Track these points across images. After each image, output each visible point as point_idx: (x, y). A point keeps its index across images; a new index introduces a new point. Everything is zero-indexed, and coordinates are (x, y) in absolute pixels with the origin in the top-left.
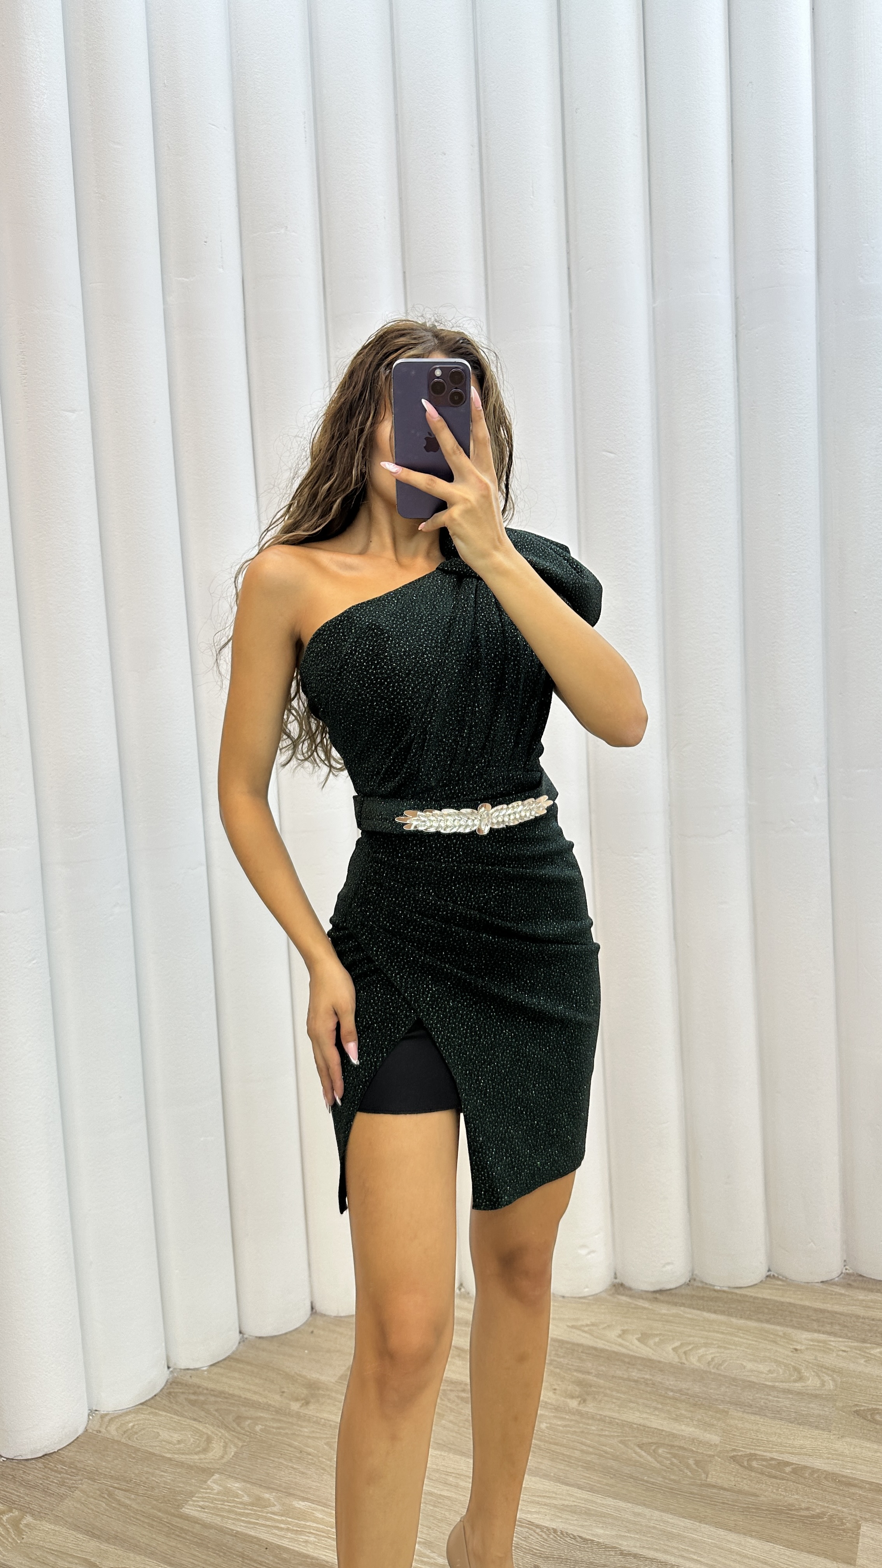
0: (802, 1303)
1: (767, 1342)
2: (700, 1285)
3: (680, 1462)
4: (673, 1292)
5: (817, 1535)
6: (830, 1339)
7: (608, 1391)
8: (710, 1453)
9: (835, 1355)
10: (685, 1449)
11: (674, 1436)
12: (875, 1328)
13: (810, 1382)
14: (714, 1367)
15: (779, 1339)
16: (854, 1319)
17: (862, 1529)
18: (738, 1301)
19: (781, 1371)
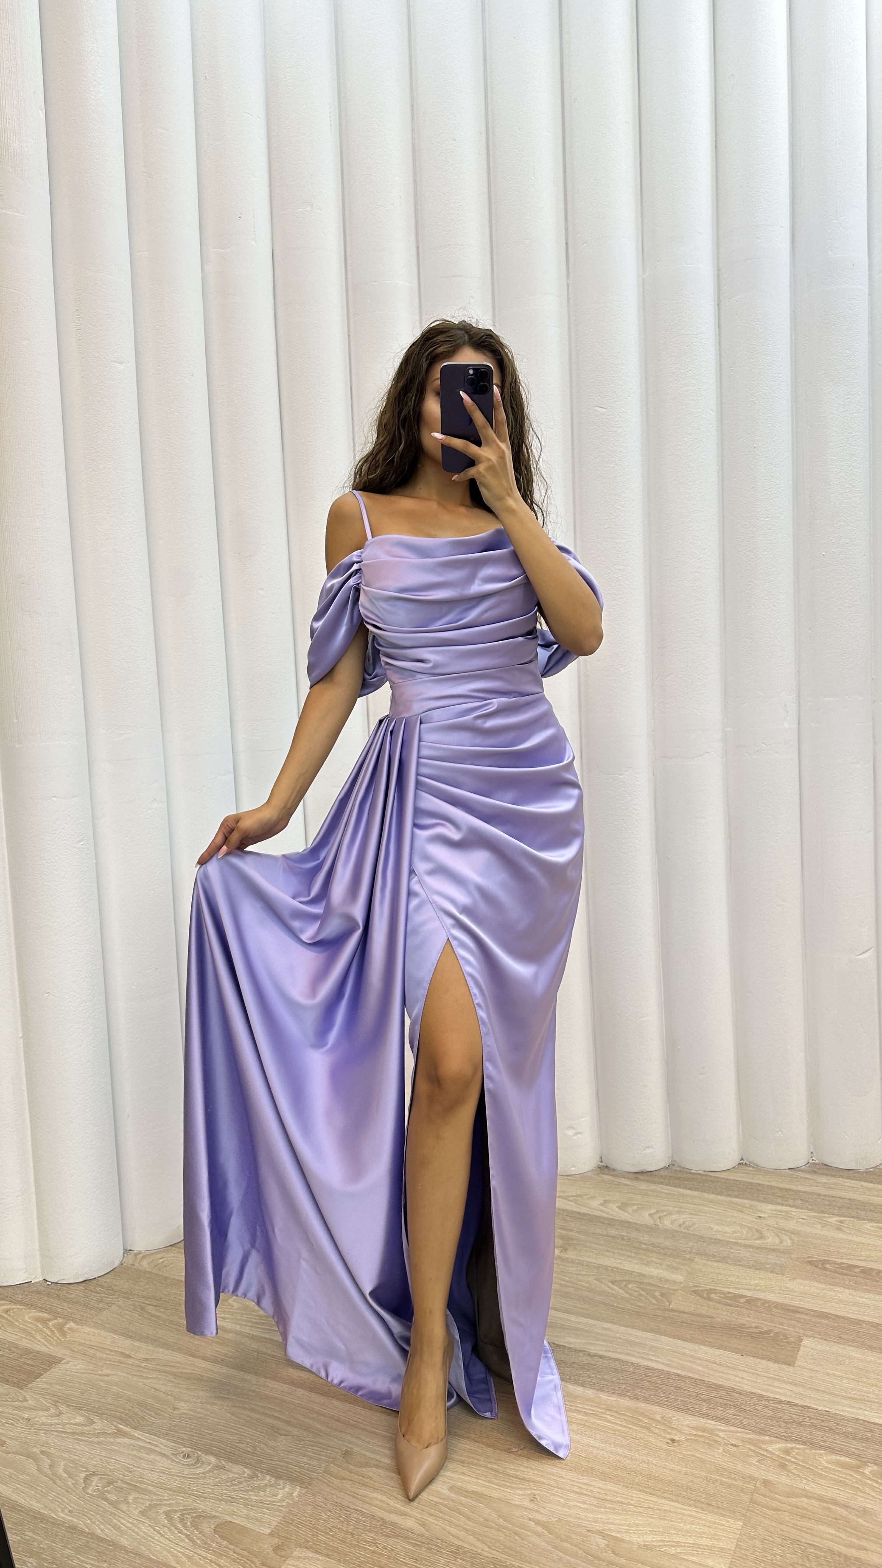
0: (770, 1184)
1: (734, 1211)
2: (678, 1169)
3: (647, 1294)
4: (652, 1173)
5: (763, 1345)
6: (791, 1210)
7: (588, 1244)
8: (675, 1288)
9: (794, 1221)
10: (653, 1285)
11: (644, 1276)
12: (834, 1203)
13: (770, 1240)
14: (684, 1228)
15: (745, 1209)
16: (816, 1196)
17: (803, 1342)
18: (712, 1181)
19: (744, 1232)
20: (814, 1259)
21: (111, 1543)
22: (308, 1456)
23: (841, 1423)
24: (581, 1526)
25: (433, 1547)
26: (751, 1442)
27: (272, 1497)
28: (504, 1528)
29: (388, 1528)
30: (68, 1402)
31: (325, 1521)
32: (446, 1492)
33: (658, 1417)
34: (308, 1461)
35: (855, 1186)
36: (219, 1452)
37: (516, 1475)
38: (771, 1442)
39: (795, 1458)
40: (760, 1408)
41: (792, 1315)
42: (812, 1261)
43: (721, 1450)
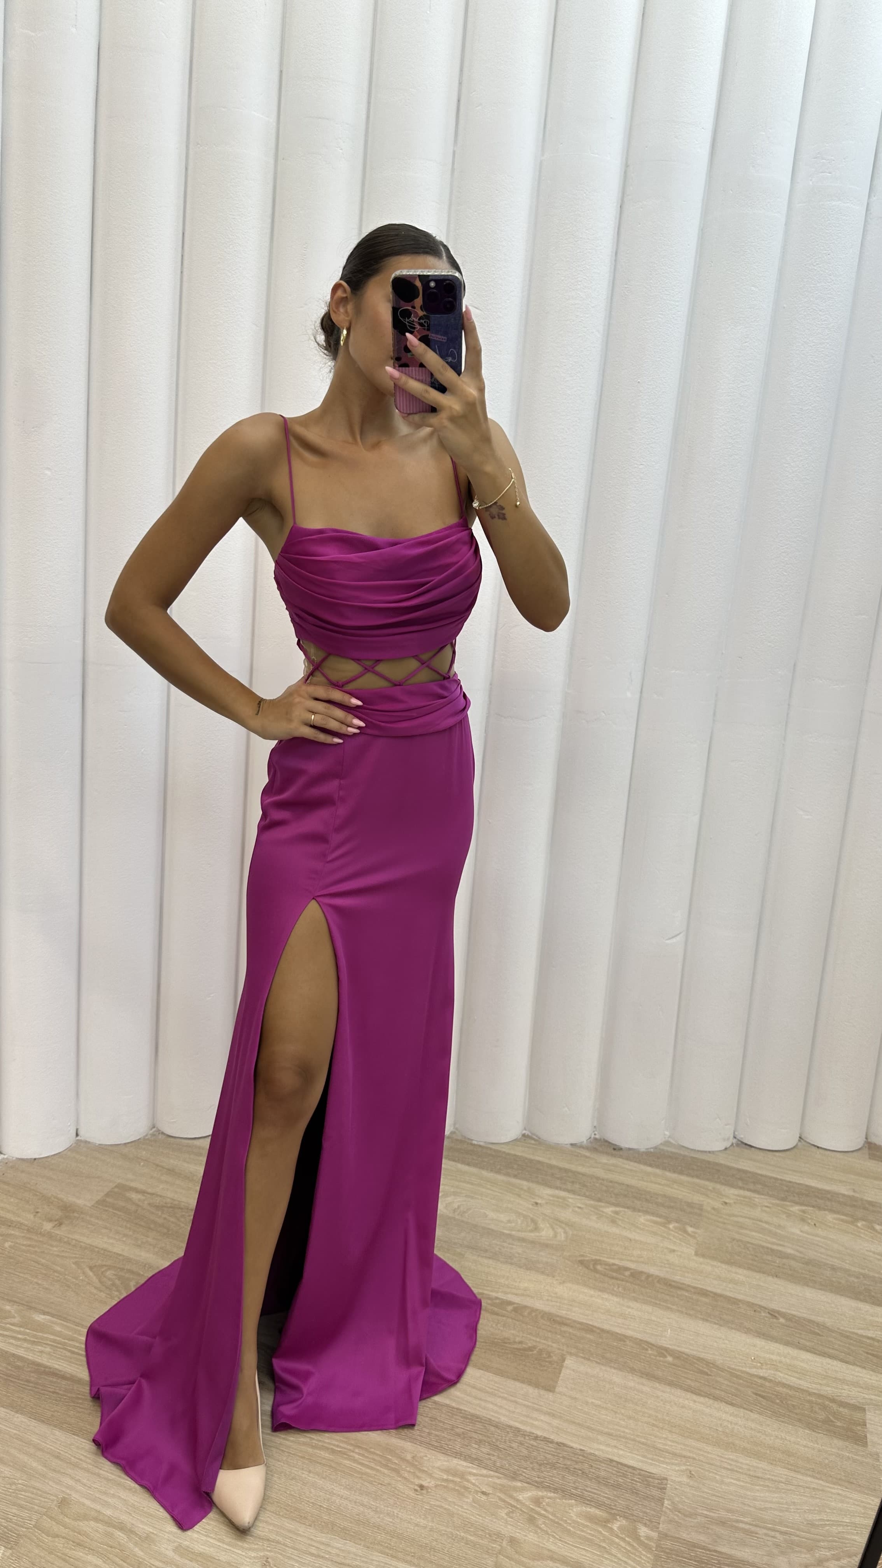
1: (512, 1195)
2: (459, 1138)
5: (525, 1365)
6: (570, 1196)
9: (570, 1210)
12: (611, 1189)
13: (543, 1233)
15: (522, 1193)
16: (594, 1180)
17: (566, 1362)
18: (491, 1155)
19: (519, 1222)
20: (587, 1259)
23: (595, 1466)
26: (503, 1489)
33: (409, 1457)
35: (634, 1169)
38: (522, 1490)
39: (546, 1510)
40: (515, 1445)
41: (558, 1327)
42: (581, 1260)
43: (470, 1500)
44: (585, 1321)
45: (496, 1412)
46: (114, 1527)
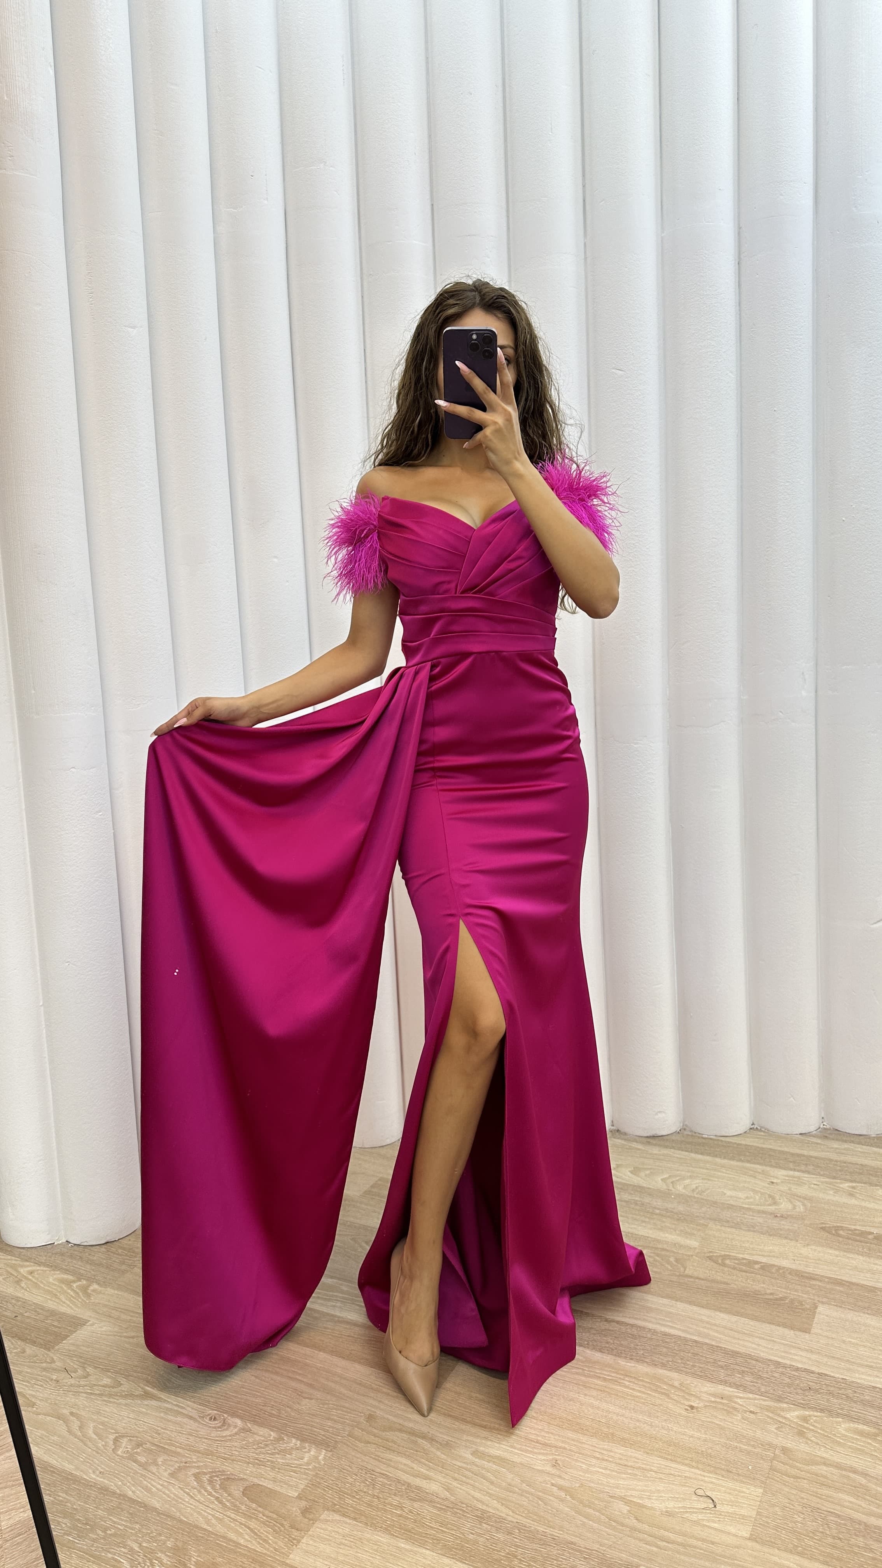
0: (782, 1149)
1: (747, 1177)
2: (690, 1133)
3: (662, 1260)
4: (664, 1138)
5: (779, 1312)
6: (804, 1175)
8: (689, 1253)
9: (807, 1187)
10: (667, 1251)
11: (658, 1241)
13: (783, 1206)
14: (697, 1194)
15: (757, 1174)
16: (828, 1162)
17: (818, 1309)
18: (723, 1146)
19: (757, 1197)
20: (827, 1226)
21: (143, 1505)
22: (332, 1420)
23: (859, 1391)
24: (604, 1492)
25: (458, 1511)
26: (768, 1409)
27: (298, 1460)
28: (527, 1492)
29: (413, 1492)
30: (95, 1363)
31: (351, 1484)
32: (470, 1457)
33: (676, 1384)
34: (331, 1425)
35: (866, 1151)
36: (244, 1414)
37: (537, 1440)
38: (789, 1410)
39: (813, 1426)
40: (776, 1375)
41: (807, 1281)
42: (825, 1227)
43: (739, 1417)
44: (833, 1276)
45: (755, 1349)
46: (417, 1436)
